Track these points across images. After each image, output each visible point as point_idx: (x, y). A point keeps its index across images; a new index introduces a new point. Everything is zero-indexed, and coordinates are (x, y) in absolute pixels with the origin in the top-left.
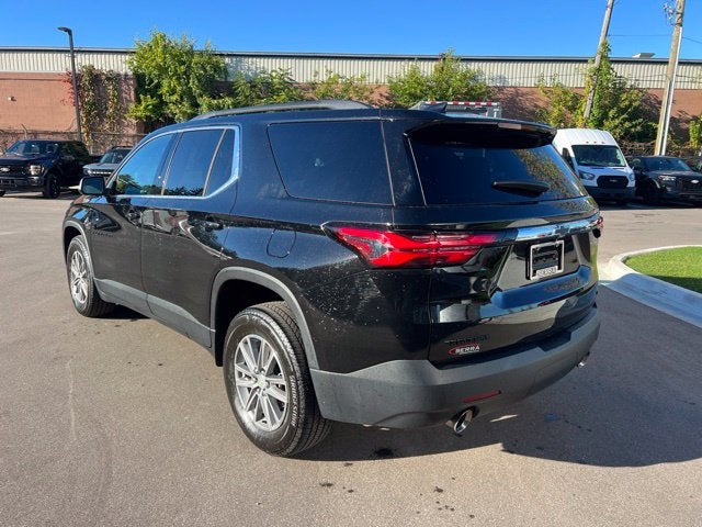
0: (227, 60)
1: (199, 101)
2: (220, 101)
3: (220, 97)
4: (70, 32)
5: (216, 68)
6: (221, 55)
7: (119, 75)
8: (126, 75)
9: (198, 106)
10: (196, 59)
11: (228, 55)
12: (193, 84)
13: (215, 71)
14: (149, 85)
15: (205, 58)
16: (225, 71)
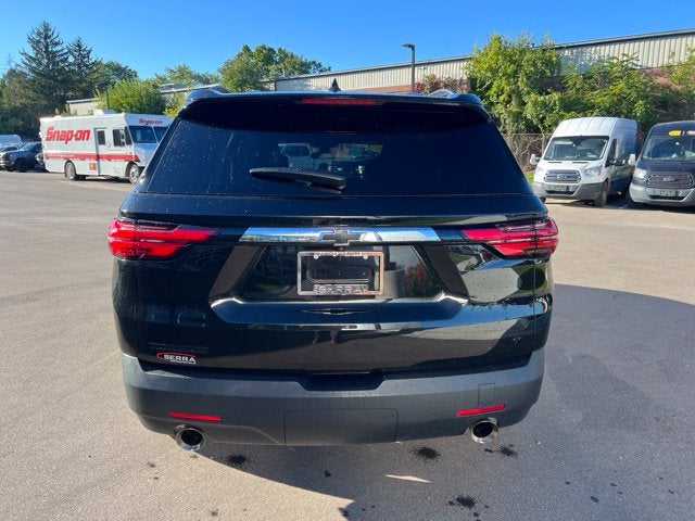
0: (567, 53)
1: (525, 99)
2: (547, 97)
3: (548, 93)
4: (412, 47)
5: (548, 63)
6: (561, 48)
7: (455, 81)
8: (461, 80)
9: (524, 104)
10: (528, 56)
11: (568, 47)
12: (522, 84)
13: (547, 65)
14: (481, 87)
15: (539, 54)
16: (559, 65)
